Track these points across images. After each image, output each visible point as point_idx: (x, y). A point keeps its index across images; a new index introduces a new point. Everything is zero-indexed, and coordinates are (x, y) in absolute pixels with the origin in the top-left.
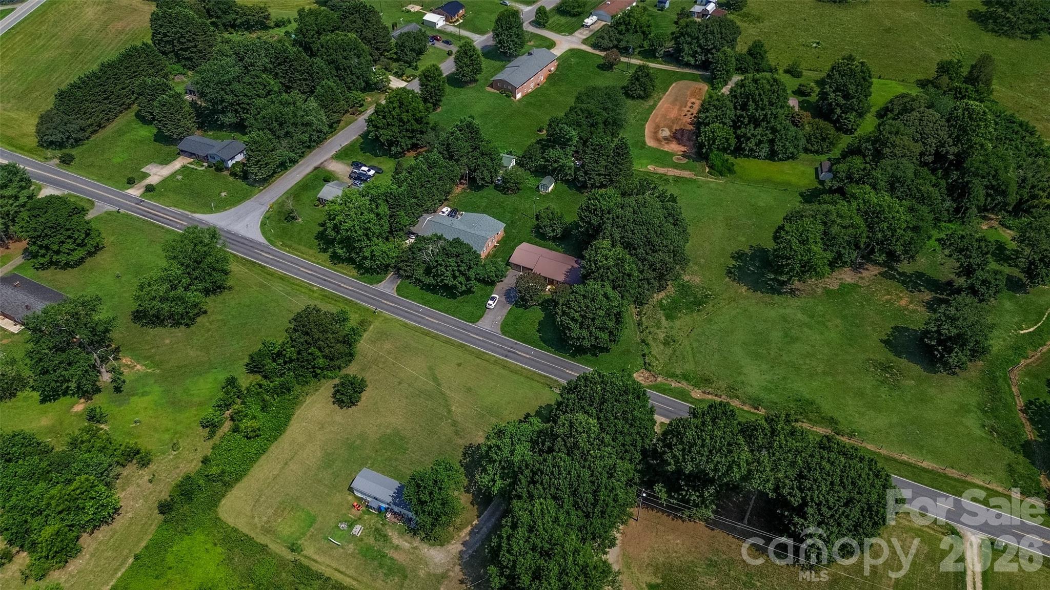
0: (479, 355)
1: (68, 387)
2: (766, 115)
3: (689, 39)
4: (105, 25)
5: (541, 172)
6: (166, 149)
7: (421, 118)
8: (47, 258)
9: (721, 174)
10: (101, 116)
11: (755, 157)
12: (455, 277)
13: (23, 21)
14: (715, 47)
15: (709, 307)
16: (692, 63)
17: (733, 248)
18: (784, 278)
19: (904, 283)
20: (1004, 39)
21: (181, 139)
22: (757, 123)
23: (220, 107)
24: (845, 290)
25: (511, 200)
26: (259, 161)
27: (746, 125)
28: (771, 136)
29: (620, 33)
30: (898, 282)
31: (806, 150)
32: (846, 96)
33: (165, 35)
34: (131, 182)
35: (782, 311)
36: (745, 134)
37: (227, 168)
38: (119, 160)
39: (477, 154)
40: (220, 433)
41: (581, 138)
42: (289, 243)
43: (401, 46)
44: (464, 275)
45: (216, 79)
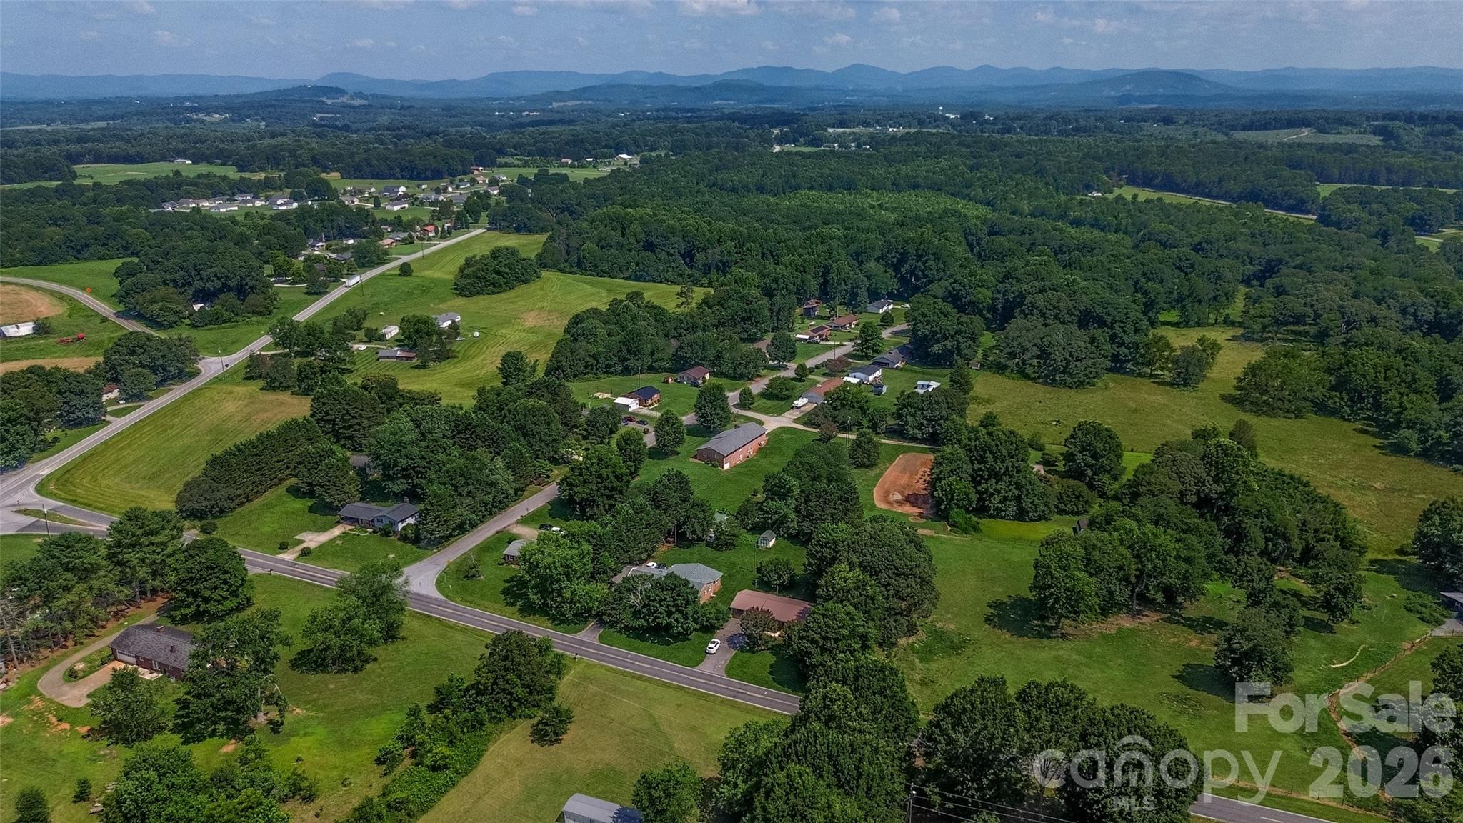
0: (702, 696)
1: (215, 730)
2: (1007, 468)
3: (913, 411)
4: (248, 418)
5: (757, 529)
6: (322, 519)
7: (622, 475)
8: (193, 608)
9: (965, 531)
10: (251, 488)
11: (1002, 518)
12: (670, 614)
13: (152, 415)
14: (941, 418)
15: (969, 651)
16: (919, 436)
17: (990, 598)
18: (1052, 623)
19: (1190, 626)
20: (1265, 418)
21: (343, 506)
22: (997, 476)
23: (391, 472)
24: (1122, 635)
25: (725, 556)
26: (438, 517)
27: (987, 480)
28: (1016, 492)
29: (835, 408)
30: (1184, 625)
31: (1061, 512)
32: (1095, 456)
33: (327, 413)
34: (283, 547)
35: (1054, 653)
36: (987, 490)
37: (395, 533)
38: (269, 529)
39: (687, 505)
40: (399, 769)
41: (802, 491)
42: (469, 598)
43: (591, 422)
44: (680, 612)
45: (392, 439)
